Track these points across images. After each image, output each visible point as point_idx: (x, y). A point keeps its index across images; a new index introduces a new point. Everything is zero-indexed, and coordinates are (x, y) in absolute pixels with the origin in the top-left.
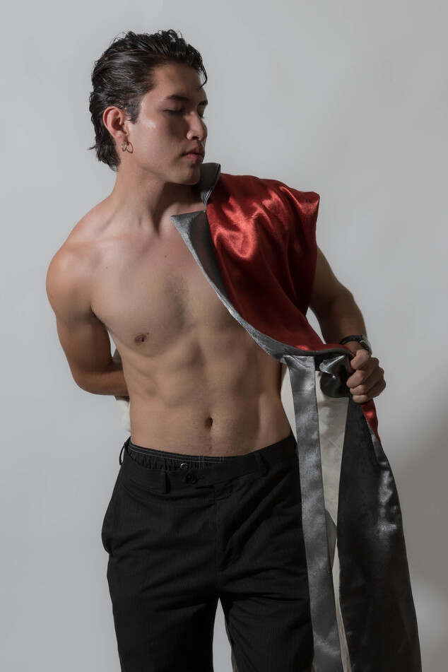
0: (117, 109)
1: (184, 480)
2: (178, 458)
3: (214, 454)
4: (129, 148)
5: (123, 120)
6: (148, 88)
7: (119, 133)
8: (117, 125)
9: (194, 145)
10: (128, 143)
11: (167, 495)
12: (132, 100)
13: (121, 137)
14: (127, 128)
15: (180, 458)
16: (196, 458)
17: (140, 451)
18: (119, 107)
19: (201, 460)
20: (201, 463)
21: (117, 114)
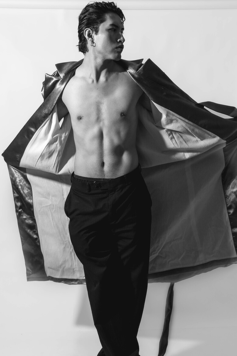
0: (90, 29)
1: (96, 187)
2: (93, 180)
3: (106, 178)
4: (94, 45)
5: (92, 34)
6: (103, 21)
7: (90, 39)
8: (90, 36)
9: (120, 44)
10: (94, 43)
11: (90, 193)
12: (96, 26)
13: (91, 40)
14: (93, 37)
15: (94, 180)
16: (100, 179)
17: (78, 177)
18: (91, 29)
19: (102, 180)
20: (102, 181)
21: (89, 31)
